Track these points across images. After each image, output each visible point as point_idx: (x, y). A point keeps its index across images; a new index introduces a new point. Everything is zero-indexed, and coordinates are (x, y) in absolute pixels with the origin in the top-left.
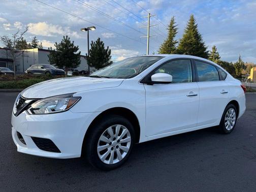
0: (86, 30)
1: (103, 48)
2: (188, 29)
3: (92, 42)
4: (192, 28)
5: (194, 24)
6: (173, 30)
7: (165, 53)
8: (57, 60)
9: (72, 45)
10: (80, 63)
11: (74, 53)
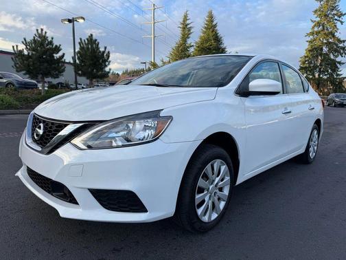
0: (70, 21)
1: (98, 48)
2: (205, 28)
3: (81, 39)
4: (211, 27)
5: (212, 21)
6: (186, 29)
7: (177, 60)
8: (29, 66)
9: (51, 43)
10: (64, 70)
11: (55, 55)
